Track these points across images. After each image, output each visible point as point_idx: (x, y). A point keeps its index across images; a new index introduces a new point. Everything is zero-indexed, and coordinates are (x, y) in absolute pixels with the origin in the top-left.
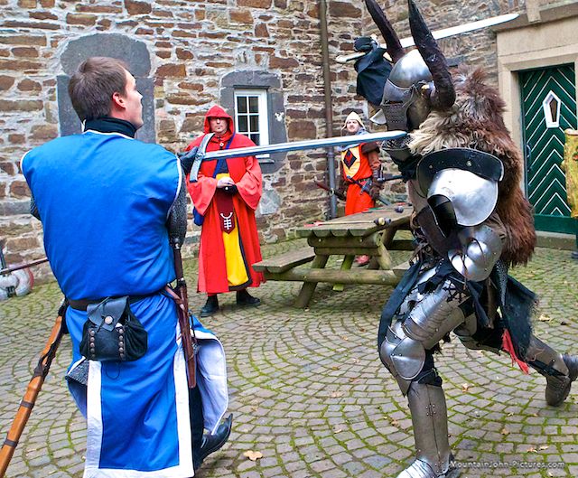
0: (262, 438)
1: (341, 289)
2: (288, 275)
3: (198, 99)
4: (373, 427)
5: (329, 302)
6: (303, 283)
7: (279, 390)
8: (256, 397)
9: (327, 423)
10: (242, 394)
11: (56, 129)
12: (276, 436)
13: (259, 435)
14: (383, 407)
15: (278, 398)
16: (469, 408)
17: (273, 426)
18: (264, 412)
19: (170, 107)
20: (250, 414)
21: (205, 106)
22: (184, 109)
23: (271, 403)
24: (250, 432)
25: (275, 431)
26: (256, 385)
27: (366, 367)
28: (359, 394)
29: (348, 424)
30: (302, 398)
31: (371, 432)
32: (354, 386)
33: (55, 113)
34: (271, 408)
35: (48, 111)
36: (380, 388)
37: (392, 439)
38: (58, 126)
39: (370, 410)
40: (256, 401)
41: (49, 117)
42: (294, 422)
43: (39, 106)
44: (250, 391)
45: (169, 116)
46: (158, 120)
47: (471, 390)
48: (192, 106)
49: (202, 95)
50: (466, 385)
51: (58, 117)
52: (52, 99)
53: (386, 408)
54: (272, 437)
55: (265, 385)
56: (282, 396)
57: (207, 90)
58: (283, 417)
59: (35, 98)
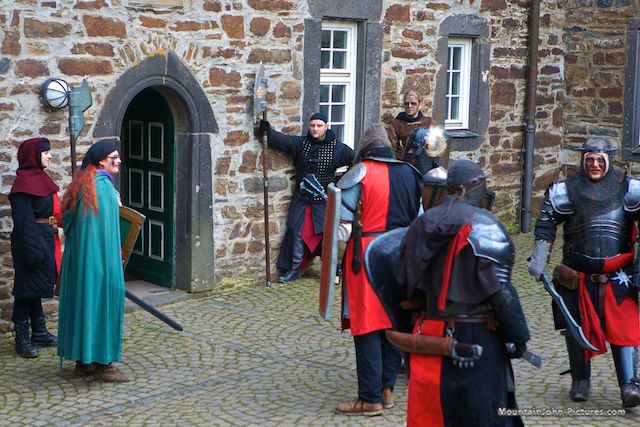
33: (301, 65)
35: (295, 63)
43: (286, 57)
45: (393, 73)
46: (384, 77)
48: (412, 60)
49: (421, 46)
51: (302, 72)
52: (299, 49)
57: (426, 40)
59: (285, 47)
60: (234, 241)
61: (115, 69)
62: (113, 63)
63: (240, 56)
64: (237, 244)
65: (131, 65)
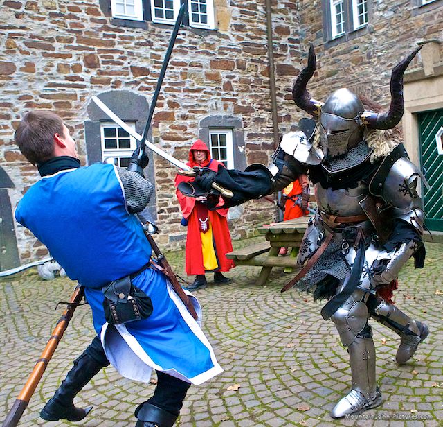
0: (239, 375)
1: (290, 271)
2: (252, 261)
3: (183, 137)
4: (318, 368)
5: (281, 281)
6: (262, 267)
7: (249, 341)
8: (233, 346)
9: (285, 364)
10: (222, 344)
11: (84, 159)
12: (249, 373)
13: (237, 372)
14: (324, 354)
15: (249, 347)
16: (387, 356)
17: (247, 367)
18: (239, 357)
19: (164, 142)
20: (229, 358)
21: (189, 141)
22: (174, 144)
23: (243, 350)
24: (230, 370)
25: (248, 370)
26: (232, 338)
27: (311, 326)
28: (307, 345)
29: (300, 365)
30: (266, 348)
31: (317, 371)
32: (302, 339)
33: (84, 147)
34: (244, 354)
35: (79, 146)
36: (321, 341)
37: (332, 376)
38: (86, 157)
39: (315, 356)
40: (233, 349)
41: (80, 150)
42: (261, 364)
44: (228, 342)
45: (163, 149)
47: (388, 343)
48: (179, 142)
49: (186, 133)
50: (384, 340)
51: (86, 151)
52: (82, 138)
53: (326, 355)
54: (246, 374)
55: (239, 338)
56: (251, 346)
57: (189, 130)
58: (253, 361)
60: (37, 248)
64: (39, 250)
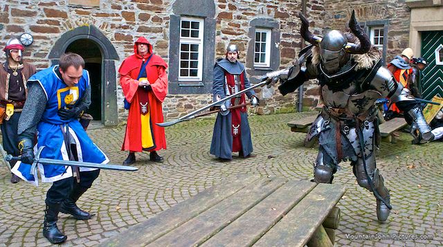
3: (237, 32)
11: (167, 43)
19: (223, 35)
21: (240, 36)
22: (230, 37)
33: (168, 34)
35: (165, 33)
38: (169, 41)
41: (165, 37)
43: (160, 30)
45: (222, 40)
46: (217, 42)
48: (234, 36)
49: (239, 30)
51: (169, 37)
52: (167, 27)
57: (242, 28)
59: (159, 26)
61: (61, 31)
62: (60, 29)
63: (132, 29)
65: (70, 29)
